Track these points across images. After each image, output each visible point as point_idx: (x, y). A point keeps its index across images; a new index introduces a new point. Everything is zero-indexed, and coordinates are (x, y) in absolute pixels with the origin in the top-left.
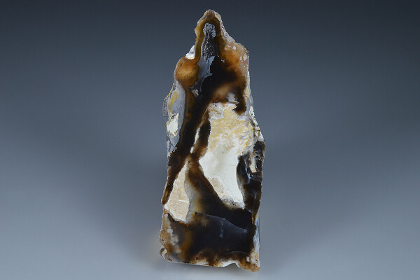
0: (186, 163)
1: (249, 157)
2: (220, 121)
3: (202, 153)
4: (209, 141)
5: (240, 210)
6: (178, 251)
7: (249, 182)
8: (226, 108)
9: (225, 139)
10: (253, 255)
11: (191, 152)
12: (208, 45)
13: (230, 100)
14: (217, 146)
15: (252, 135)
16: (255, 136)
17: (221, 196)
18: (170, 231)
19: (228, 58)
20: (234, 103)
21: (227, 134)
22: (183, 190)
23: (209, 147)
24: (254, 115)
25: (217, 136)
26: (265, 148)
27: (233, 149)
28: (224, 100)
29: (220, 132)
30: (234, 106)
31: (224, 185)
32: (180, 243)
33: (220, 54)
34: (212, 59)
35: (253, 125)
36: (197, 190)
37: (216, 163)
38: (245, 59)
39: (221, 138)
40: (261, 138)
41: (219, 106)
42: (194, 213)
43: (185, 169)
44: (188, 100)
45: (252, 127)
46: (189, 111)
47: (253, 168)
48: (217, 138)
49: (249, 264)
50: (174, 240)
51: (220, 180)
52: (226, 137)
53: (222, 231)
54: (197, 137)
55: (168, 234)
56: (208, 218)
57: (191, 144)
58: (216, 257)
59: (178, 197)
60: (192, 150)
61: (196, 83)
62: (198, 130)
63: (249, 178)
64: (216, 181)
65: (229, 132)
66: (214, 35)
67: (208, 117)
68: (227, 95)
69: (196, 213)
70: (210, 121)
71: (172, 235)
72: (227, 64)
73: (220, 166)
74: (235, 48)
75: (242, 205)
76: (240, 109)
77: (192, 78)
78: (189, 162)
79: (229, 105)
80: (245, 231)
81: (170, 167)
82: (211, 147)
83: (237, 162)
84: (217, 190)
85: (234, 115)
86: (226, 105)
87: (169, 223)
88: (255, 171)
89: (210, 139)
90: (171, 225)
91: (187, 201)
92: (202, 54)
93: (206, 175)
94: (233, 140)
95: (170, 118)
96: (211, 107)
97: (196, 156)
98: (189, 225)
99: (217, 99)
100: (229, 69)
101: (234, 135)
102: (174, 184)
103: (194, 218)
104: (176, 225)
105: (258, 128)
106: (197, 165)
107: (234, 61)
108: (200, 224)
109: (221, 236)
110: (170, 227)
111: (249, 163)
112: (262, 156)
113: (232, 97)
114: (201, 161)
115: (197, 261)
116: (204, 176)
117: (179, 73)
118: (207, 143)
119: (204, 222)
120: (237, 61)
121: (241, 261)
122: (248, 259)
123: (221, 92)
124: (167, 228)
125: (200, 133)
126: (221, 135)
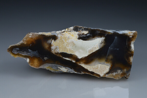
0: (80, 64)
1: (80, 34)
2: (60, 48)
3: (76, 57)
5: (105, 40)
6: (125, 70)
7: (91, 35)
8: (54, 45)
10: (129, 34)
12: (23, 52)
13: (50, 43)
14: (72, 50)
15: (70, 32)
16: (70, 31)
17: (97, 49)
18: (114, 74)
19: (29, 43)
20: (51, 41)
21: (66, 45)
22: (94, 67)
23: (73, 54)
24: (60, 31)
25: (67, 49)
26: (77, 26)
27: (74, 42)
28: (50, 45)
29: (65, 48)
30: (53, 41)
31: (92, 47)
32: (121, 69)
33: (27, 46)
34: (29, 50)
35: (64, 32)
36: (94, 60)
37: (81, 50)
38: (31, 35)
39: (68, 48)
40: (72, 28)
41: (53, 48)
42: (106, 62)
43: (83, 65)
44: (49, 62)
45: (65, 32)
46: (55, 62)
47: (86, 32)
48: (68, 49)
49: (133, 37)
50: (119, 72)
51: (89, 49)
52: (68, 45)
53: (115, 49)
54: (67, 59)
55: (116, 75)
56: (109, 55)
57: (71, 62)
58: (129, 52)
59: (97, 69)
60: (74, 61)
61: (41, 58)
63: (89, 35)
64: (90, 51)
65: (66, 43)
66: (18, 49)
67: (58, 53)
68: (48, 44)
69: (106, 61)
70: (60, 52)
71: (117, 73)
72: (32, 43)
73: (83, 48)
74: (25, 39)
75: (103, 38)
76: (55, 38)
77: (39, 60)
78: (80, 63)
79: (52, 43)
80: (116, 37)
81: (82, 72)
82: (73, 52)
83: (81, 41)
84: (94, 51)
85: (57, 41)
86: (52, 45)
87: (110, 74)
88: (88, 31)
89: (69, 53)
90: (112, 73)
91: (100, 65)
92: (27, 55)
93: (86, 55)
94: (70, 42)
95: (60, 71)
96: (53, 51)
97: (77, 60)
98: (112, 64)
99: (49, 49)
101: (67, 41)
102: (90, 71)
103: (108, 62)
104: (111, 71)
105: (67, 30)
106: (82, 59)
107: (32, 40)
108: (112, 59)
109: (118, 49)
110: (113, 74)
111: (83, 34)
112: (81, 28)
113: (49, 41)
114: (80, 57)
115: (131, 61)
117: (36, 66)
119: (111, 57)
120: (31, 38)
121: (132, 40)
122: (131, 37)
123: (46, 46)
124: (113, 75)
125: (65, 57)
126: (67, 48)
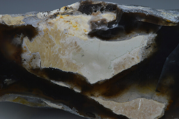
0: (93, 98)
1: (96, 23)
2: (43, 57)
3: (83, 79)
4: (67, 71)
5: (157, 40)
7: (122, 27)
8: (28, 49)
9: (67, 52)
11: (79, 92)
13: (19, 43)
14: (74, 62)
15: (70, 17)
16: (72, 14)
17: (137, 61)
20: (22, 40)
21: (60, 50)
22: (126, 104)
23: (75, 72)
24: (46, 14)
25: (61, 60)
27: (78, 44)
28: (20, 50)
29: (57, 57)
31: (124, 57)
35: (55, 15)
37: (95, 65)
39: (64, 57)
40: (75, 5)
41: (26, 56)
42: (157, 93)
43: (100, 100)
45: (58, 17)
47: (109, 17)
48: (64, 61)
51: (117, 61)
52: (64, 51)
57: (72, 91)
59: (134, 111)
60: (77, 90)
62: (54, 82)
63: (117, 26)
64: (118, 66)
65: (57, 47)
67: (38, 70)
69: (157, 91)
70: (43, 67)
73: (100, 60)
75: (152, 36)
78: (92, 95)
79: (24, 45)
81: (97, 116)
83: (96, 40)
85: (37, 40)
86: (24, 49)
88: (115, 15)
89: (66, 69)
91: (141, 101)
93: (109, 76)
94: (68, 43)
95: (47, 106)
96: (26, 65)
101: (61, 41)
102: (118, 113)
104: (168, 114)
105: (62, 10)
106: (98, 86)
111: (103, 22)
112: (100, 5)
113: (17, 40)
114: (92, 81)
116: (111, 79)
118: (69, 73)
119: (169, 81)
126: (61, 57)
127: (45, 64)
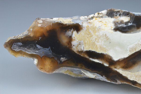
1: (118, 23)
2: (85, 44)
3: (110, 58)
7: (135, 25)
8: (76, 39)
9: (100, 41)
11: (108, 65)
13: (70, 35)
14: (105, 47)
15: (101, 19)
16: (102, 17)
19: (38, 35)
20: (72, 33)
21: (96, 39)
22: (137, 73)
23: (105, 53)
24: (86, 17)
25: (97, 46)
26: (113, 9)
27: (107, 35)
28: (70, 39)
29: (94, 44)
30: (75, 33)
31: (136, 43)
33: (35, 40)
34: (37, 45)
35: (92, 18)
37: (117, 48)
38: (42, 22)
40: (104, 12)
41: (74, 43)
43: (120, 71)
44: (68, 65)
45: (94, 19)
46: (77, 65)
47: (126, 19)
48: (98, 46)
51: (131, 46)
52: (98, 40)
54: (96, 61)
57: (102, 65)
60: (106, 65)
61: (56, 59)
62: (91, 59)
63: (131, 24)
64: (132, 49)
65: (94, 37)
66: (20, 44)
67: (81, 52)
68: (67, 37)
70: (85, 50)
72: (43, 36)
73: (121, 45)
74: (31, 29)
76: (77, 28)
77: (52, 61)
78: (115, 68)
79: (73, 36)
81: (118, 81)
82: (105, 51)
83: (118, 33)
85: (82, 33)
86: (73, 38)
88: (129, 18)
89: (99, 51)
93: (126, 56)
94: (101, 34)
95: (85, 76)
96: (75, 49)
97: (112, 62)
99: (68, 44)
100: (46, 35)
101: (97, 34)
102: (131, 80)
105: (96, 14)
106: (119, 62)
107: (42, 30)
111: (122, 22)
112: (119, 12)
113: (69, 33)
114: (116, 59)
116: (127, 58)
117: (48, 70)
118: (101, 54)
123: (64, 40)
125: (93, 58)
127: (86, 48)
